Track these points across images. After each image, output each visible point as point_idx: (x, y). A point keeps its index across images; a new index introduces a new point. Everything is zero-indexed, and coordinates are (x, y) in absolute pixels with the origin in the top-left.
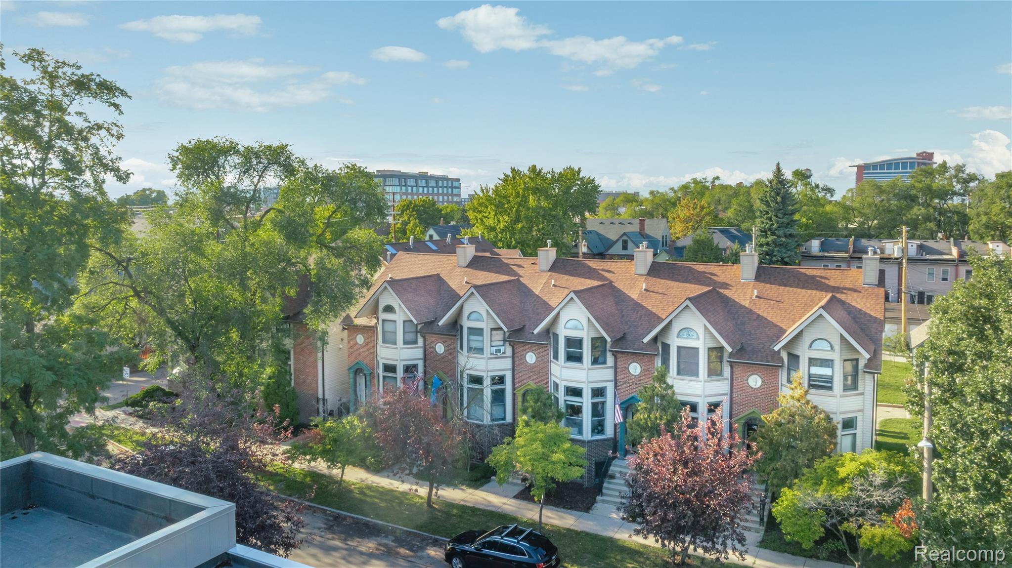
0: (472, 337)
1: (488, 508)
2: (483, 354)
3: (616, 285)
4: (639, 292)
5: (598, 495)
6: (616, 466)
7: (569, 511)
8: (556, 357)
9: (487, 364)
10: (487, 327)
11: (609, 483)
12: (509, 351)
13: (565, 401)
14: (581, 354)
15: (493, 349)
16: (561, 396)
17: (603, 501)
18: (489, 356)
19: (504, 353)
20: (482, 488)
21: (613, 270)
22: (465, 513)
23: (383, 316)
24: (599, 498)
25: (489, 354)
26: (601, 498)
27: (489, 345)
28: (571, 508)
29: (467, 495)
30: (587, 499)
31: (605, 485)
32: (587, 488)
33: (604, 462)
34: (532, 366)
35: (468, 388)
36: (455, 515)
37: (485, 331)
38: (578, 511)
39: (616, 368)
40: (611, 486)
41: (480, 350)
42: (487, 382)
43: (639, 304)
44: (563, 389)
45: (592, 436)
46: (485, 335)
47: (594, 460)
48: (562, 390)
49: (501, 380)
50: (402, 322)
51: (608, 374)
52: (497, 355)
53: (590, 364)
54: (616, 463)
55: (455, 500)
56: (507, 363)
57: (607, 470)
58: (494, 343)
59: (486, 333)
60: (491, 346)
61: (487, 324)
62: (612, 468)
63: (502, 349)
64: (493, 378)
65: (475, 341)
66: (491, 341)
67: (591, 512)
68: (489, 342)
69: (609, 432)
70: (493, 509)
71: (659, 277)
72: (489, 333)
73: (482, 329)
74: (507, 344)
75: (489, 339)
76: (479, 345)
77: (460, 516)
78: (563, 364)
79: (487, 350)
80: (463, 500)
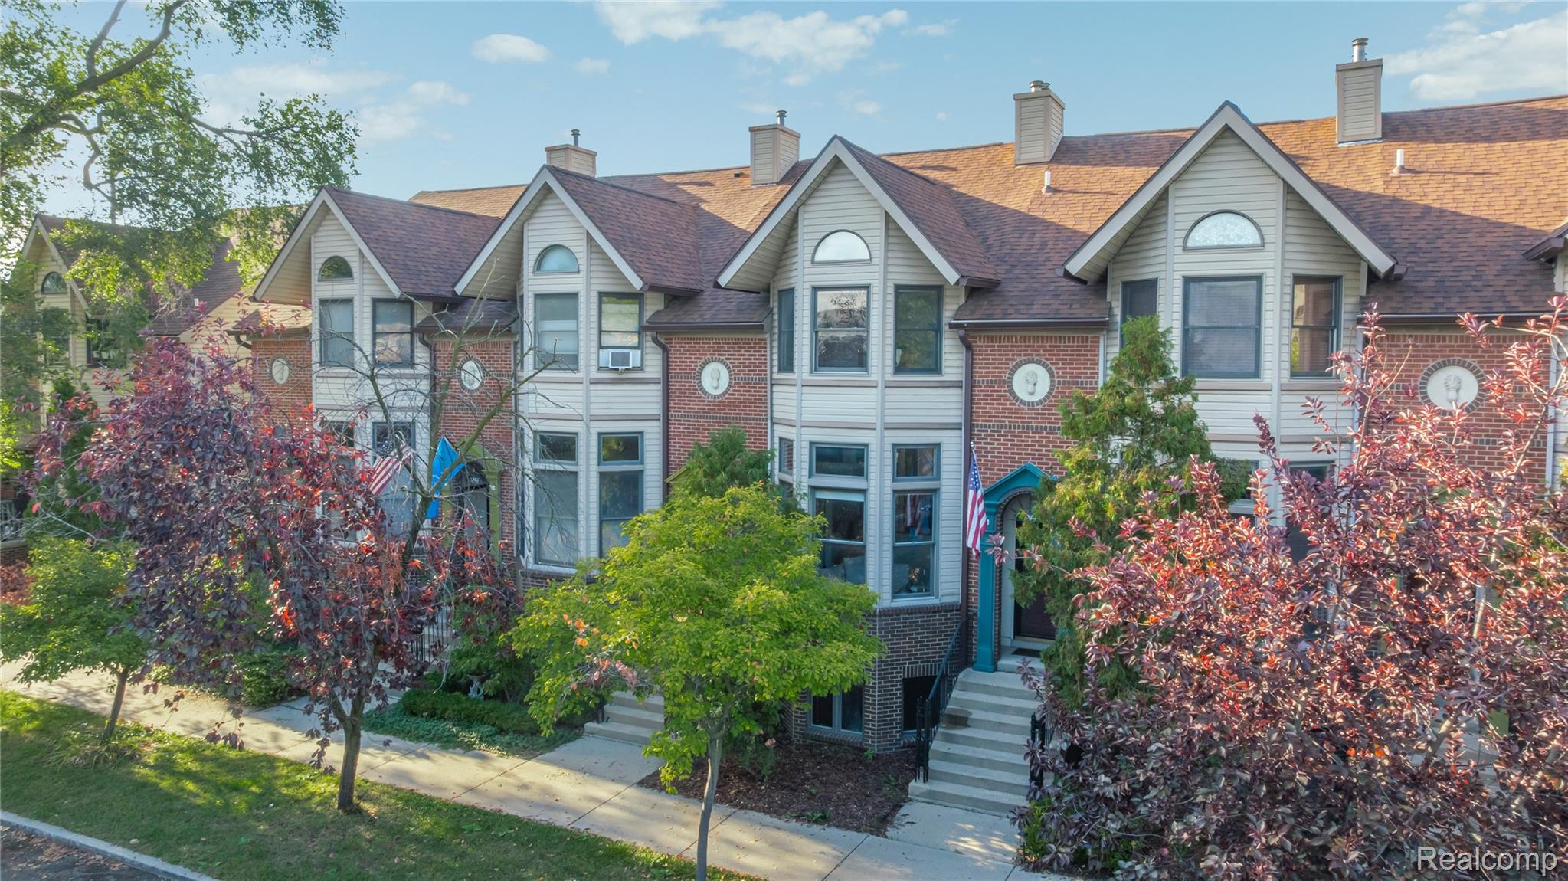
0: (549, 325)
1: (543, 817)
2: (576, 370)
3: (963, 190)
4: (1031, 195)
5: (915, 777)
6: (967, 687)
7: (816, 828)
8: (787, 365)
9: (588, 397)
10: (589, 290)
11: (950, 739)
12: (654, 367)
13: (814, 489)
14: (862, 341)
15: (606, 356)
16: (801, 476)
17: (933, 798)
18: (595, 375)
19: (641, 369)
20: (548, 755)
21: (952, 165)
22: (458, 830)
23: (323, 290)
24: (916, 786)
25: (594, 369)
26: (927, 787)
27: (594, 344)
28: (823, 820)
29: (491, 774)
30: (879, 789)
31: (937, 745)
32: (876, 757)
33: (932, 679)
34: (719, 402)
35: (536, 472)
36: (417, 840)
37: (582, 299)
38: (847, 828)
39: (970, 385)
40: (956, 749)
41: (571, 361)
42: (588, 453)
43: (1036, 218)
44: (806, 451)
45: (894, 597)
46: (582, 312)
47: (899, 674)
48: (802, 458)
49: (628, 447)
50: (368, 304)
51: (948, 405)
52: (620, 373)
53: (890, 369)
54: (971, 680)
55: (440, 789)
56: (646, 400)
57: (939, 703)
58: (607, 340)
59: (587, 307)
60: (601, 347)
61: (589, 278)
62: (955, 693)
63: (634, 358)
64: (604, 439)
65: (555, 333)
66: (600, 332)
67: (890, 832)
68: (595, 331)
69: (947, 585)
70: (562, 820)
71: (1086, 163)
72: (595, 306)
73: (574, 296)
74: (649, 344)
75: (595, 325)
76: (565, 346)
77: (438, 844)
78: (807, 376)
79: (590, 359)
80: (471, 789)
